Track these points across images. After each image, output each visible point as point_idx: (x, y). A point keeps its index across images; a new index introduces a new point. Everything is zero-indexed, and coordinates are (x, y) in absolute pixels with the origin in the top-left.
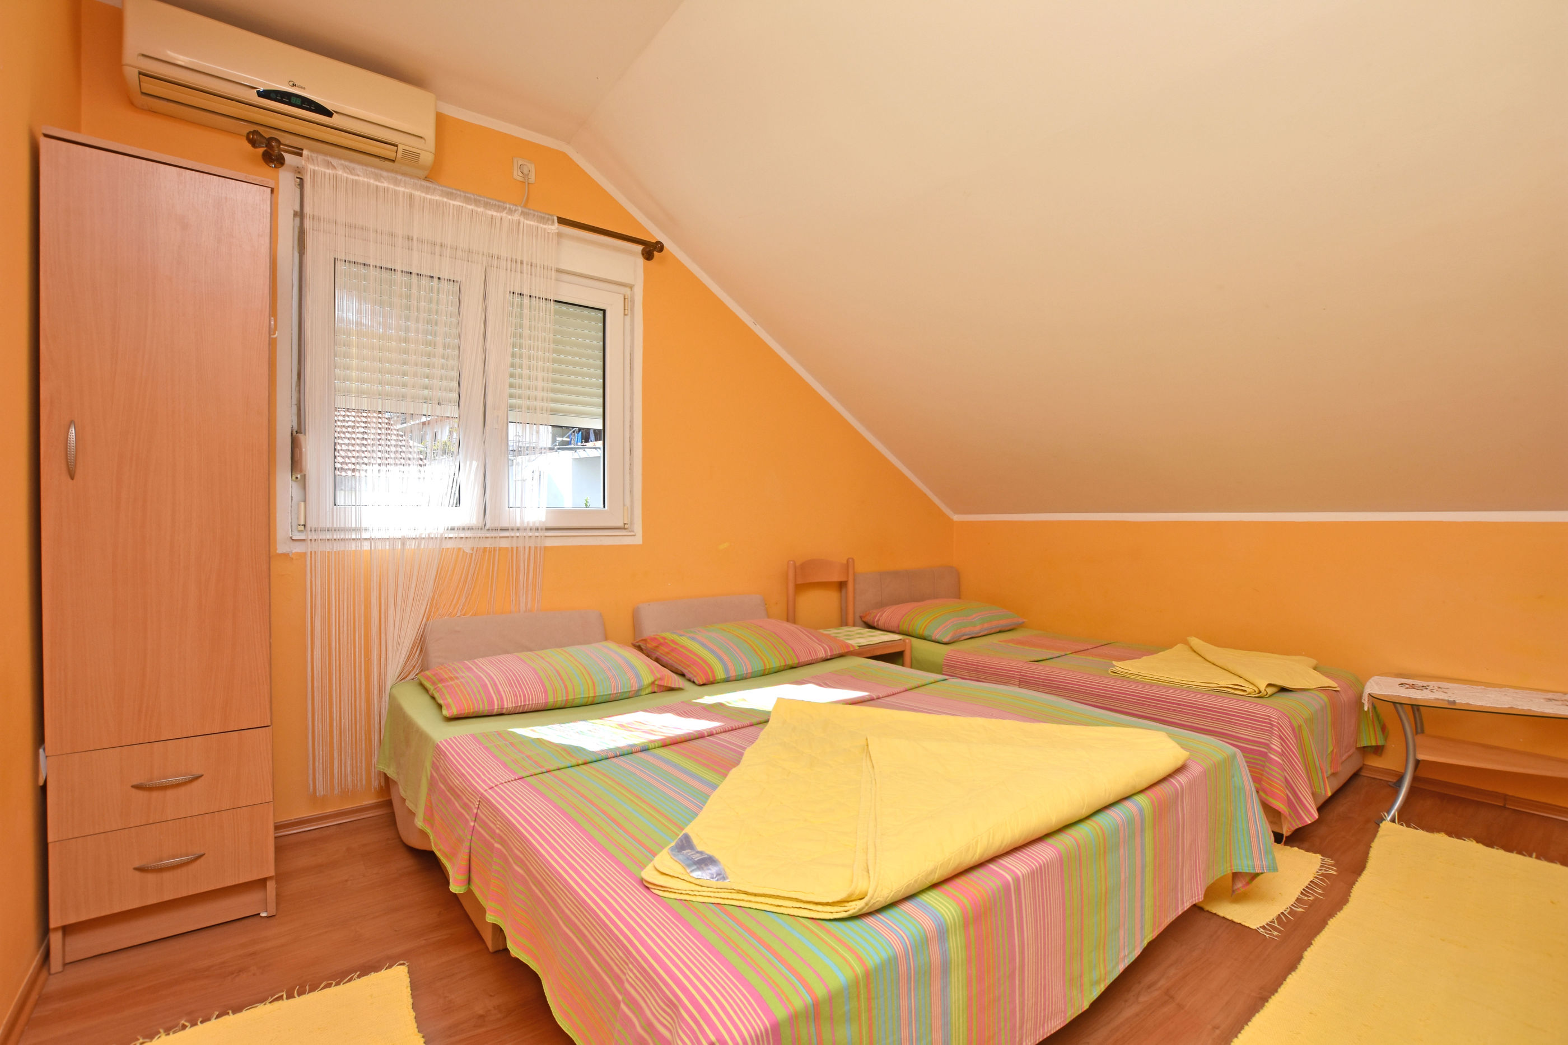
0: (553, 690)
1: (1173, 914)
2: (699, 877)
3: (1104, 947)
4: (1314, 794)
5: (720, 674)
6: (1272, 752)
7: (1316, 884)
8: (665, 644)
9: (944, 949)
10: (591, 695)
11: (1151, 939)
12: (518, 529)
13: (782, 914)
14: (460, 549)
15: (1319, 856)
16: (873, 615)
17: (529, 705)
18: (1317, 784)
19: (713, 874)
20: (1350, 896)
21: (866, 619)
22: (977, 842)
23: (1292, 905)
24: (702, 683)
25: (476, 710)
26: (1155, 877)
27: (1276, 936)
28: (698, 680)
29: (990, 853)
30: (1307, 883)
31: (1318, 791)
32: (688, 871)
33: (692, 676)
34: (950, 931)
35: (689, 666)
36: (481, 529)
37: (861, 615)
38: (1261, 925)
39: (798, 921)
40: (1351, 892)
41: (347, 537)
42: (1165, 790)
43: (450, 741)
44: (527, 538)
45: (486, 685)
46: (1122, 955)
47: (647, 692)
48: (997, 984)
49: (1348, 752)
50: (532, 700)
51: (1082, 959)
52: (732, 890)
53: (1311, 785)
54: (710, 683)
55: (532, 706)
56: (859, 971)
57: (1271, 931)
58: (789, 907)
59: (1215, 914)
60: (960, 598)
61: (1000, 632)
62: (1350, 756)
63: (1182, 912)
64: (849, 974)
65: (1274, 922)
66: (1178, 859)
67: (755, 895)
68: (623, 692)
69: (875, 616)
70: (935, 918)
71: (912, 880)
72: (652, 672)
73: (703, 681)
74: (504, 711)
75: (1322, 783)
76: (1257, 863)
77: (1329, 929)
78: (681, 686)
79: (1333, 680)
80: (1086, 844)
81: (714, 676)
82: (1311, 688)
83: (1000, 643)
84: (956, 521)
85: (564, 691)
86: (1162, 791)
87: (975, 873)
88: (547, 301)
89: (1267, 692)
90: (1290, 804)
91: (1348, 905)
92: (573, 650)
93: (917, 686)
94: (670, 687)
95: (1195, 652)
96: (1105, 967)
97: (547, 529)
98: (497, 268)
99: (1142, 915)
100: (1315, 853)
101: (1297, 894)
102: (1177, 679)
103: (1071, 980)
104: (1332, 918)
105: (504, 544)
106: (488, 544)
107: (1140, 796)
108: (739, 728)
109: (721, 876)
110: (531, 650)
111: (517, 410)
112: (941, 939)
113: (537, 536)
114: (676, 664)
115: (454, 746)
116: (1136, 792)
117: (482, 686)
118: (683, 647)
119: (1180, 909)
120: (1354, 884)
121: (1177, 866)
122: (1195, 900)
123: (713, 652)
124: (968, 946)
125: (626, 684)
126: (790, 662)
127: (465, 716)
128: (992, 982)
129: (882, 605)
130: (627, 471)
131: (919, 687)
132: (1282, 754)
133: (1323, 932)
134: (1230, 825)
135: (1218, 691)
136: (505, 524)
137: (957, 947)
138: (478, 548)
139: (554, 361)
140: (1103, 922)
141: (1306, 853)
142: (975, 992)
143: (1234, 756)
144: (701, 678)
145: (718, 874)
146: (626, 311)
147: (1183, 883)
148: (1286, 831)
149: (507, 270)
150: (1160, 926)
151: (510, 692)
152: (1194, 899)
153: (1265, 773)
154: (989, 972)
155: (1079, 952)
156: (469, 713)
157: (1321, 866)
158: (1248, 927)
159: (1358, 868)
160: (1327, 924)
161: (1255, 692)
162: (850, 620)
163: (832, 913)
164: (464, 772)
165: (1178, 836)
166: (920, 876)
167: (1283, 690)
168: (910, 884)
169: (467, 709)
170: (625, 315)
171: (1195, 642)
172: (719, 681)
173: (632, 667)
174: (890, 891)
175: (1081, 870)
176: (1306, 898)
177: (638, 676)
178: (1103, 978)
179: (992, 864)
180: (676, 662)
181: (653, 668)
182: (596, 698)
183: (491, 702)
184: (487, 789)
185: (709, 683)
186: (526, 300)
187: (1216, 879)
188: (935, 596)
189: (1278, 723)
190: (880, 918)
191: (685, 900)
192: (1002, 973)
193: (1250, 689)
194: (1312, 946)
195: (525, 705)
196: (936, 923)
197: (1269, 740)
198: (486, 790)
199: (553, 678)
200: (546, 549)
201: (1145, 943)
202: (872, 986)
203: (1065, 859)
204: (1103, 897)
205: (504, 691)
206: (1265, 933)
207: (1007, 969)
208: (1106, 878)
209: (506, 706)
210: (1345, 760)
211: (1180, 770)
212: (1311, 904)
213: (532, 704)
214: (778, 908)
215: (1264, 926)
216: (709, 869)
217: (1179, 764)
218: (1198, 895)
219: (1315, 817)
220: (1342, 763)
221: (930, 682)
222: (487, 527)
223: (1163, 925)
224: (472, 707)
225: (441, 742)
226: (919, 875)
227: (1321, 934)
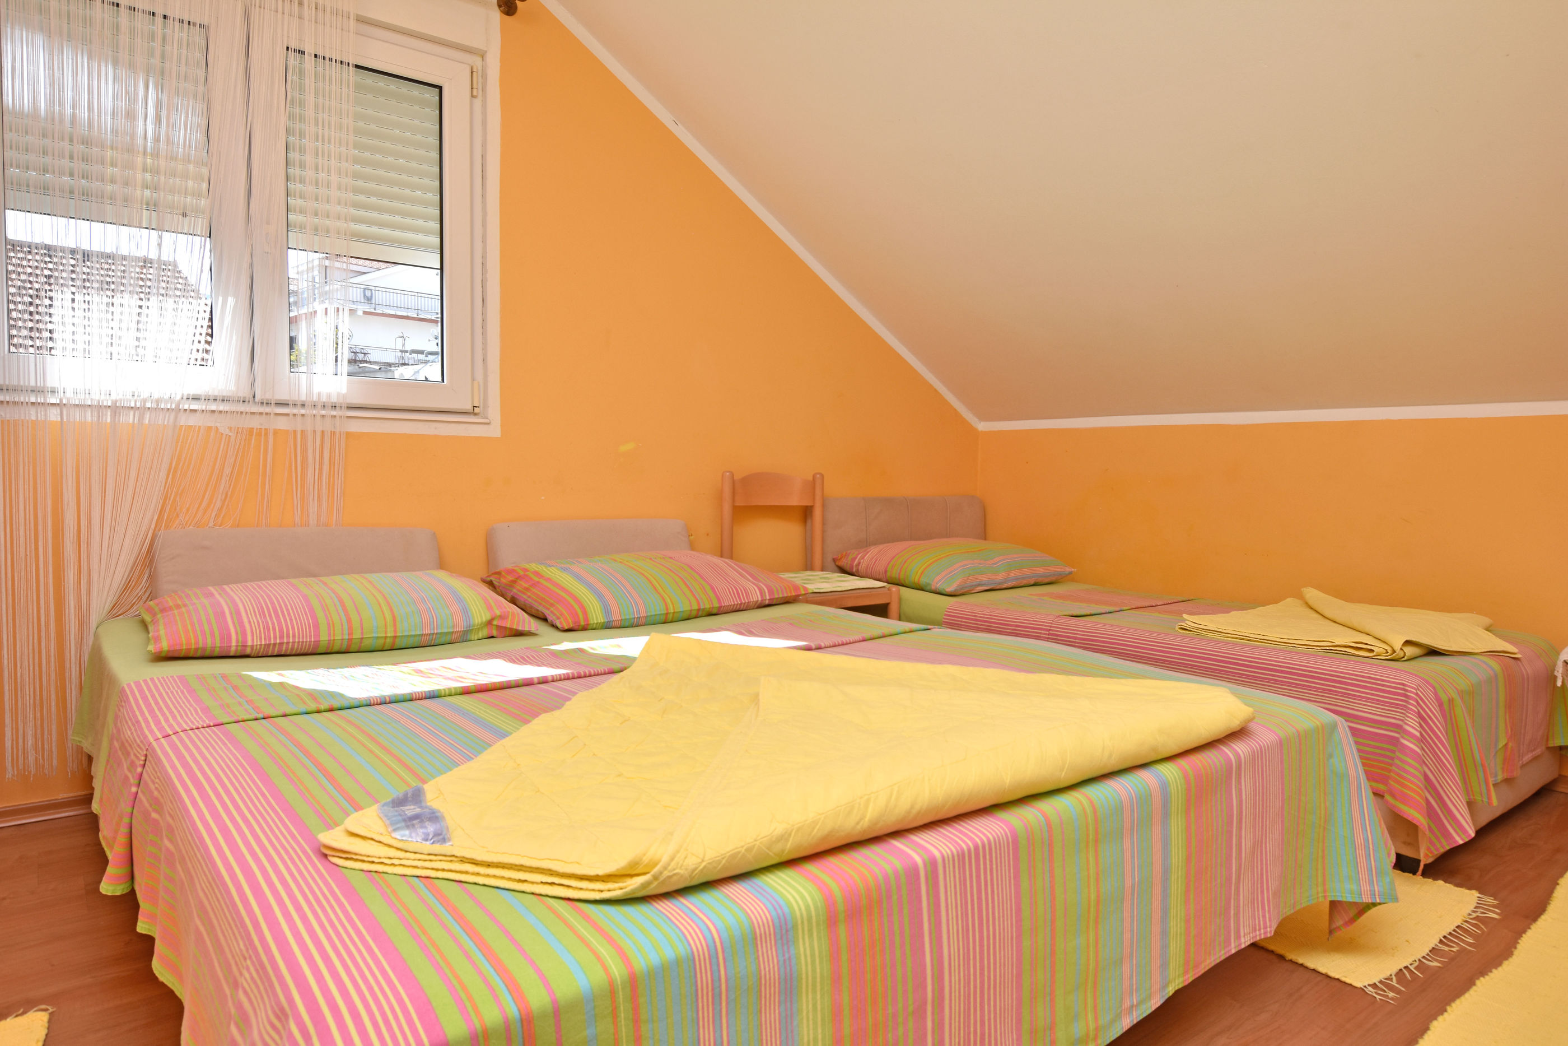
0: (329, 624)
1: (1220, 951)
2: (404, 838)
3: (1095, 987)
4: (1471, 804)
5: (597, 616)
6: (1405, 736)
7: (1465, 931)
8: (524, 577)
9: (787, 956)
10: (389, 635)
11: (1181, 986)
12: (303, 405)
13: (523, 892)
14: (210, 428)
15: (1475, 894)
16: (851, 557)
17: (288, 643)
18: (1476, 789)
19: (428, 834)
20: (1516, 948)
21: (840, 563)
22: (868, 801)
23: (1424, 957)
24: (566, 628)
25: (201, 645)
26: (1188, 891)
27: (1392, 999)
28: (561, 623)
29: (891, 820)
30: (1450, 928)
31: (1478, 798)
32: (390, 829)
33: (554, 617)
34: (800, 927)
35: (552, 605)
36: (249, 402)
37: (835, 557)
38: (1371, 983)
39: (544, 903)
40: (1518, 943)
41: (39, 401)
42: (1209, 760)
43: (143, 684)
44: (318, 418)
45: (223, 613)
46: (1127, 1004)
47: (480, 636)
48: (890, 1023)
49: (1532, 751)
50: (294, 636)
51: (1052, 1000)
52: (452, 857)
53: (1467, 789)
54: (581, 628)
55: (293, 646)
56: (617, 974)
57: (1385, 991)
58: (537, 883)
59: (1302, 965)
60: (985, 539)
61: (1035, 585)
62: (1535, 759)
63: (1237, 949)
64: (598, 977)
65: (1391, 980)
66: (1229, 868)
67: (489, 865)
68: (441, 633)
69: (854, 559)
70: (773, 906)
71: (742, 847)
72: (489, 608)
73: (568, 624)
74: (248, 651)
75: (1484, 787)
76: (1366, 887)
77: (1476, 991)
78: (533, 630)
79: (1514, 646)
80: (1062, 823)
81: (586, 619)
82: (1476, 651)
83: (1030, 596)
84: (982, 432)
85: (346, 627)
86: (1204, 761)
87: (865, 851)
88: (344, 66)
89: (1405, 653)
90: (1430, 813)
91: (1511, 960)
92: (377, 578)
93: (881, 635)
94: (517, 630)
95: (1312, 608)
96: (1096, 1019)
97: (350, 408)
98: (260, 7)
99: (1165, 947)
100: (1470, 889)
101: (1433, 942)
102: (1273, 635)
103: (1033, 1032)
104: (1483, 977)
105: (282, 424)
106: (255, 423)
107: (1165, 765)
108: (590, 676)
109: (441, 837)
110: (315, 576)
111: (298, 229)
112: (782, 938)
113: (335, 416)
114: (536, 604)
115: (145, 688)
116: (1159, 757)
117: (215, 614)
118: (548, 580)
119: (1233, 945)
120: (1524, 932)
121: (1229, 879)
122: (1260, 935)
123: (590, 586)
124: (835, 955)
125: (446, 622)
126: (707, 605)
127: (182, 655)
128: (881, 1018)
129: (865, 544)
130: (478, 331)
131: (884, 636)
132: (1422, 740)
133: (1467, 995)
134: (1325, 828)
135: (1333, 650)
136: (283, 396)
137: (813, 955)
138: (238, 428)
139: (356, 161)
140: (1092, 949)
141: (1456, 888)
142: (847, 1030)
143: (1334, 726)
144: (566, 619)
145: (437, 834)
146: (475, 90)
147: (1238, 906)
148: (1425, 856)
149: (277, 12)
150: (1196, 966)
151: (258, 622)
152: (1258, 933)
153: (1394, 768)
154: (875, 1002)
155: (1048, 990)
156: (188, 650)
157: (1476, 907)
158: (1351, 985)
159: (1536, 910)
160: (1474, 984)
161: (1387, 653)
162: (817, 562)
163: (602, 891)
164: (140, 718)
165: (1230, 833)
166: (758, 843)
167: (1433, 652)
168: (739, 852)
169: (185, 642)
170: (472, 96)
171: (1312, 594)
172: (594, 626)
173: (460, 600)
174: (700, 860)
175: (1051, 861)
176: (1446, 949)
177: (465, 611)
178: (1092, 1034)
179: (898, 841)
180: (536, 601)
181: (491, 601)
182: (397, 640)
183: (226, 636)
184: (159, 736)
185: (578, 628)
186: (309, 61)
187: (1298, 908)
188: (947, 534)
189: (1417, 694)
190: (683, 904)
191: (376, 872)
192: (900, 1005)
193: (1379, 648)
194: (1445, 1014)
195: (281, 644)
196: (774, 913)
197: (1402, 720)
198: (157, 739)
199: (332, 609)
200: (349, 435)
201: (1171, 990)
202: (641, 1000)
203: (1023, 842)
204: (1093, 910)
205: (250, 622)
206: (1376, 993)
207: (910, 1001)
208: (1097, 880)
209: (250, 643)
210: (1527, 763)
211: (1238, 734)
212: (1453, 958)
213: (294, 642)
214: (520, 884)
215: (1375, 984)
216: (426, 827)
217: (1235, 724)
218: (1265, 927)
219: (1470, 835)
220: (1523, 766)
221: (903, 631)
222: (257, 399)
223: (1203, 966)
224: (193, 641)
225: (129, 685)
226: (756, 840)
227: (1462, 998)
